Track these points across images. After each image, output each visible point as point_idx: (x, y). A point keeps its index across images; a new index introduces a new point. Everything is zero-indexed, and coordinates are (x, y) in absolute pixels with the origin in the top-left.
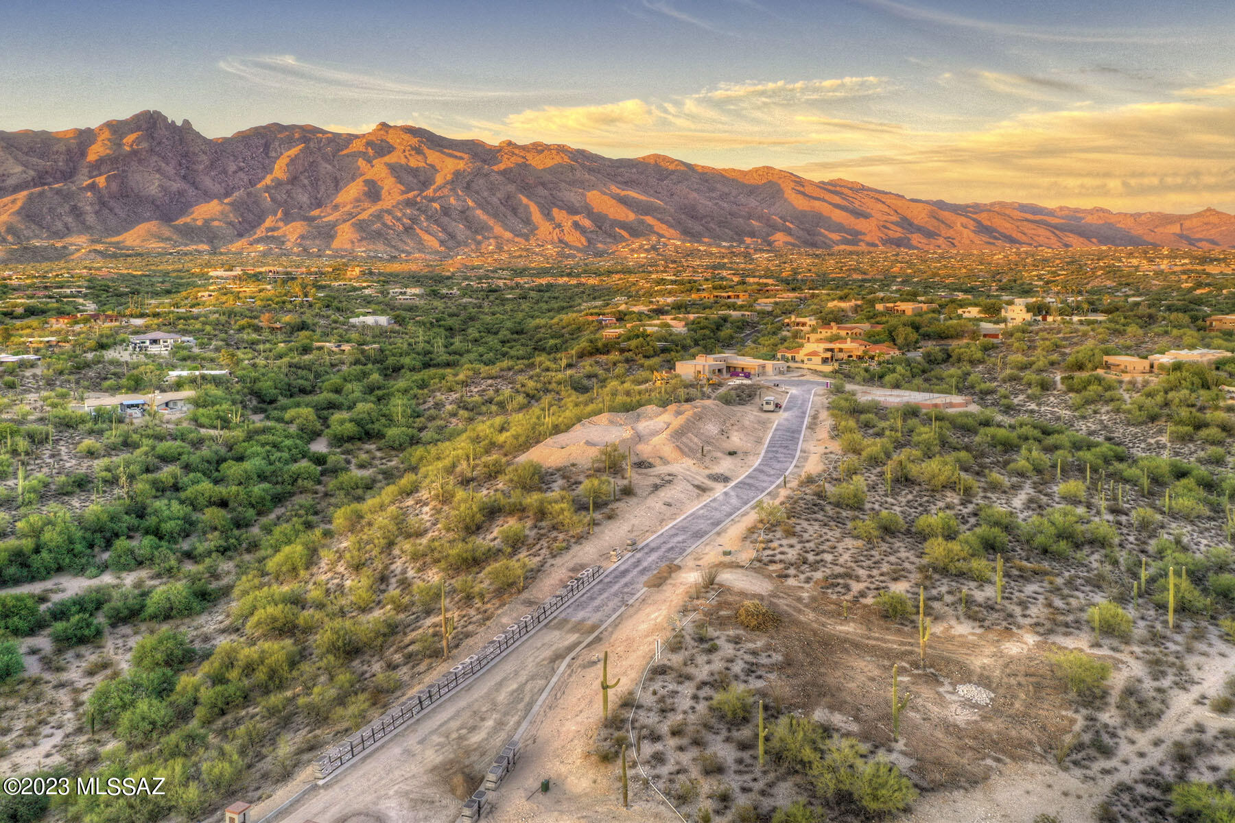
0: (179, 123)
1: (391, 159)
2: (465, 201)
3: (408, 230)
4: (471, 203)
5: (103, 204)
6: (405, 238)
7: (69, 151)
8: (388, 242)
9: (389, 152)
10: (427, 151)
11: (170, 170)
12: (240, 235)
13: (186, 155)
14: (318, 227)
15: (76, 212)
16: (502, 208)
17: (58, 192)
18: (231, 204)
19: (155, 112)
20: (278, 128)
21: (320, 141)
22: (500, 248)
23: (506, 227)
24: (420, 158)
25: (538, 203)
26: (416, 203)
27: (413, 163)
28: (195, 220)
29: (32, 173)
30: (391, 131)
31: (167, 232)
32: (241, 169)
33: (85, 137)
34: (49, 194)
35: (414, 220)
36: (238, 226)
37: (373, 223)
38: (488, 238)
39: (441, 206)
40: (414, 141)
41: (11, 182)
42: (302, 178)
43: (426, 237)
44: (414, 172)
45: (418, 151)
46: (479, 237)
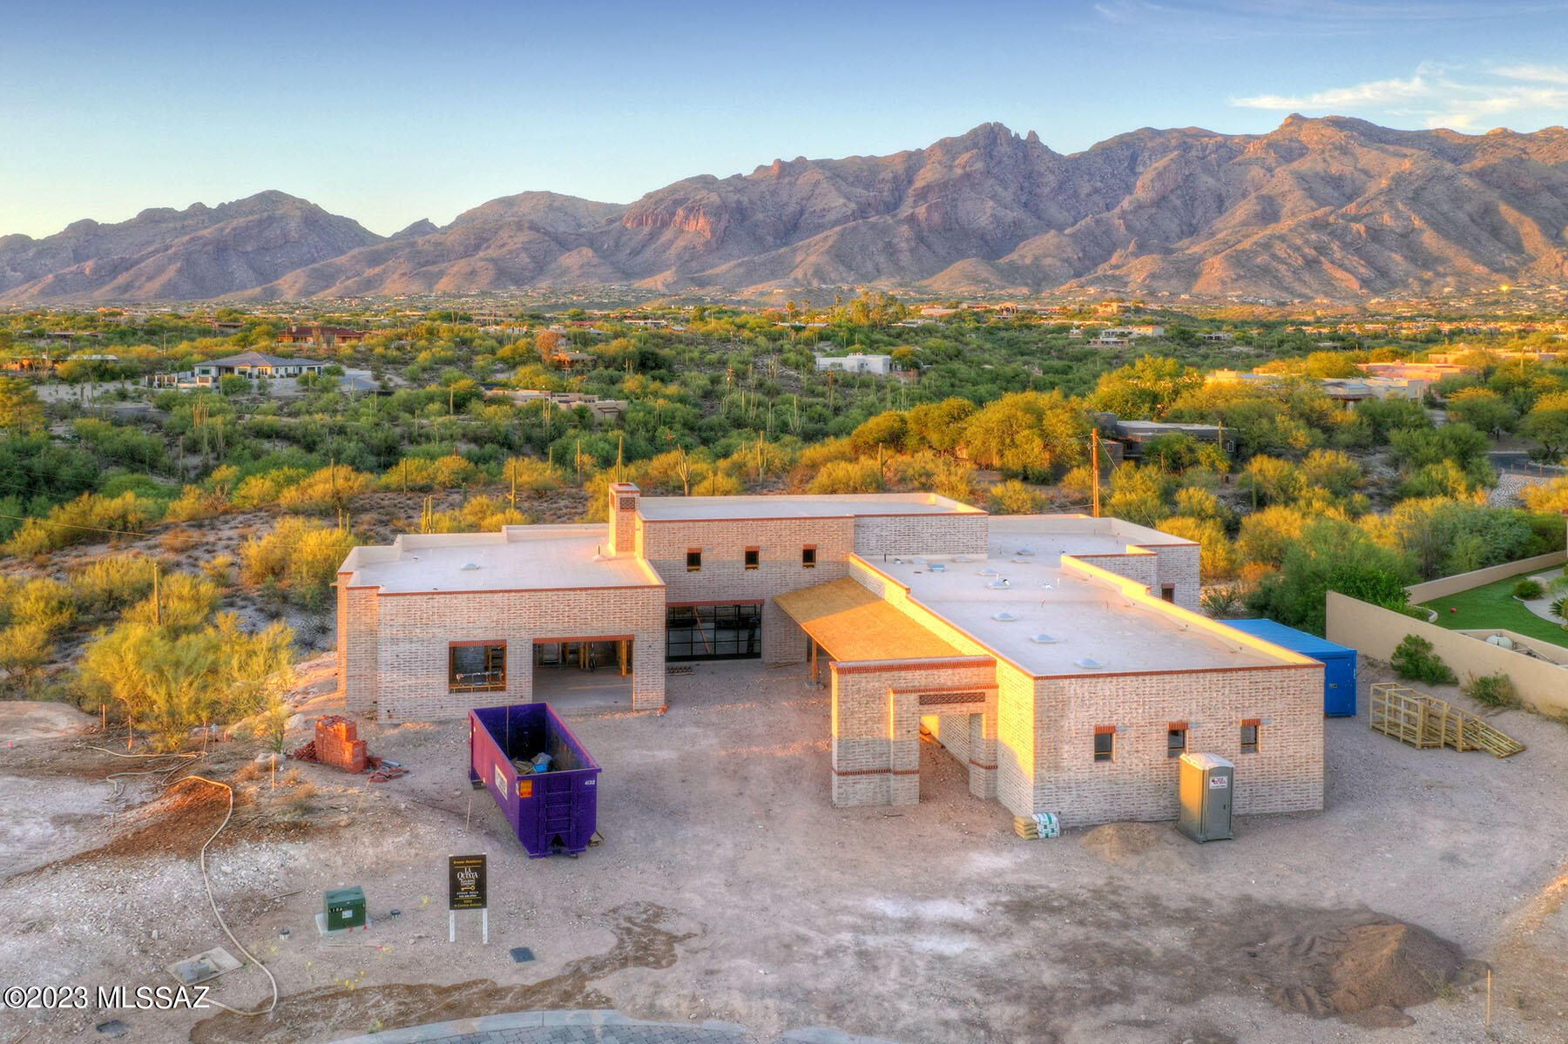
0: (1024, 137)
1: (1303, 165)
2: (1409, 219)
3: (1311, 264)
4: (1417, 223)
5: (920, 239)
6: (1307, 277)
7: (895, 178)
8: (1278, 283)
9: (1302, 155)
10: (1358, 151)
11: (1007, 196)
12: (1078, 275)
13: (1029, 176)
14: (1176, 262)
15: (890, 249)
16: (1474, 229)
17: (873, 227)
18: (1073, 235)
19: (997, 124)
20: (1152, 133)
21: (1204, 149)
22: (1462, 292)
23: (1478, 258)
24: (1346, 160)
25: (1539, 220)
26: (1328, 224)
27: (1335, 169)
28: (1022, 257)
29: (853, 206)
30: (1306, 126)
31: (984, 271)
32: (1097, 191)
33: (913, 161)
34: (863, 229)
35: (1321, 249)
36: (1077, 264)
37: (1256, 253)
38: (1444, 275)
39: (1368, 229)
40: (1339, 136)
41: (831, 217)
42: (1173, 197)
43: (1340, 274)
44: (1336, 182)
45: (1344, 150)
46: (1428, 275)
